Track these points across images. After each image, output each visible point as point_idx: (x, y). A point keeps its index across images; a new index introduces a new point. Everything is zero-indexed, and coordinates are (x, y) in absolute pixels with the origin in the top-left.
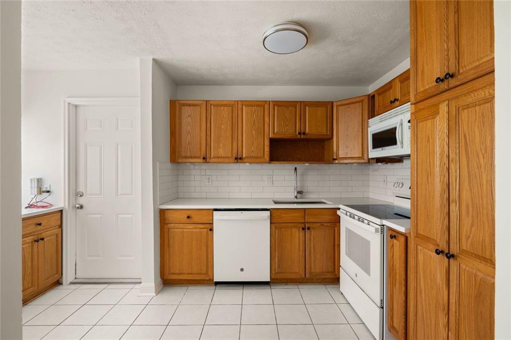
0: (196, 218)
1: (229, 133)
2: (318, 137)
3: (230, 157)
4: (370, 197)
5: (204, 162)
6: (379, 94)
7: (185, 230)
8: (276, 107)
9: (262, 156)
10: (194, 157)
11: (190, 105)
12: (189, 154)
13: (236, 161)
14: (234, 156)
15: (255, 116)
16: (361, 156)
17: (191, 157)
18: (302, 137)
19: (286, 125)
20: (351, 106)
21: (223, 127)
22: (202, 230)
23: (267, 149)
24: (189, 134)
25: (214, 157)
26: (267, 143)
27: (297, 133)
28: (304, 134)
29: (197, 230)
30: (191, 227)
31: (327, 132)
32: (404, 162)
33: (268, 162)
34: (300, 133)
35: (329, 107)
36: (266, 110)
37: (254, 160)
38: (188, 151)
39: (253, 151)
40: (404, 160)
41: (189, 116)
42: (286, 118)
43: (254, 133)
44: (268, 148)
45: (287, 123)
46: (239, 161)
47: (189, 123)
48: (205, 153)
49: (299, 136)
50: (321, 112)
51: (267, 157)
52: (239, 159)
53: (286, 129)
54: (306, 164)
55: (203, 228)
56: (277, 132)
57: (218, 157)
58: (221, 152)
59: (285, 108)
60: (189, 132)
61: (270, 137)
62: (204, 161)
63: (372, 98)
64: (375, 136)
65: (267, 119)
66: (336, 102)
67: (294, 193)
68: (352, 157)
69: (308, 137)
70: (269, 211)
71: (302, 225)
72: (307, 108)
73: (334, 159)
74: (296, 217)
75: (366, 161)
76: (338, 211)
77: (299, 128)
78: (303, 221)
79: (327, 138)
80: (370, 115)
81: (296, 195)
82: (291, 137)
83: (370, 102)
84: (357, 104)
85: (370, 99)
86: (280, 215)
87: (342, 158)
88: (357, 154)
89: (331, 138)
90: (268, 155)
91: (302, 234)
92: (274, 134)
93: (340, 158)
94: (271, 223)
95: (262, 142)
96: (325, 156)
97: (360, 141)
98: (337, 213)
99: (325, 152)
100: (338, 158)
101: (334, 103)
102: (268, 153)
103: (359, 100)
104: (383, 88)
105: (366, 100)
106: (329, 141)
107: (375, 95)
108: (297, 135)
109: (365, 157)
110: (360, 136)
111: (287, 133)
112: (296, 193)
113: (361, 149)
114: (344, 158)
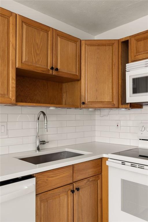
2: (69, 76)
4: (96, 141)
6: (138, 40)
8: (25, 26)
9: (6, 92)
16: (111, 101)
18: (54, 74)
19: (37, 54)
20: (101, 47)
23: (12, 83)
26: (12, 74)
27: (49, 68)
28: (57, 69)
31: (76, 73)
32: (144, 108)
33: (14, 102)
34: (52, 68)
35: (78, 43)
36: (11, 25)
40: (144, 106)
42: (37, 45)
44: (14, 82)
45: (38, 52)
49: (51, 72)
50: (71, 47)
51: (12, 95)
53: (37, 60)
54: (52, 108)
56: (25, 61)
59: (36, 30)
61: (17, 67)
63: (125, 43)
64: (136, 81)
65: (12, 39)
66: (85, 40)
67: (36, 142)
68: (102, 102)
69: (60, 74)
70: (35, 178)
71: (71, 187)
72: (59, 39)
73: (84, 103)
74: (65, 178)
75: (116, 106)
76: (107, 161)
77: (50, 62)
78: (71, 182)
79: (76, 79)
80: (120, 60)
81: (38, 146)
82: (42, 71)
83: (120, 47)
84: (107, 48)
85: (120, 43)
86: (47, 180)
87: (91, 102)
88: (107, 98)
89: (79, 80)
90: (15, 92)
91: (70, 198)
92: (22, 63)
93: (89, 102)
94: (36, 195)
95: (5, 72)
96: (64, 100)
97: (110, 86)
98: (108, 163)
99: (64, 95)
100: (86, 102)
101: (82, 42)
102: (14, 89)
103: (109, 43)
104: (145, 33)
105: (116, 45)
106: (73, 83)
107: (128, 40)
108: (49, 70)
109: (115, 102)
110: (111, 81)
111: (38, 66)
112: (38, 143)
113: (111, 94)
114: (93, 102)
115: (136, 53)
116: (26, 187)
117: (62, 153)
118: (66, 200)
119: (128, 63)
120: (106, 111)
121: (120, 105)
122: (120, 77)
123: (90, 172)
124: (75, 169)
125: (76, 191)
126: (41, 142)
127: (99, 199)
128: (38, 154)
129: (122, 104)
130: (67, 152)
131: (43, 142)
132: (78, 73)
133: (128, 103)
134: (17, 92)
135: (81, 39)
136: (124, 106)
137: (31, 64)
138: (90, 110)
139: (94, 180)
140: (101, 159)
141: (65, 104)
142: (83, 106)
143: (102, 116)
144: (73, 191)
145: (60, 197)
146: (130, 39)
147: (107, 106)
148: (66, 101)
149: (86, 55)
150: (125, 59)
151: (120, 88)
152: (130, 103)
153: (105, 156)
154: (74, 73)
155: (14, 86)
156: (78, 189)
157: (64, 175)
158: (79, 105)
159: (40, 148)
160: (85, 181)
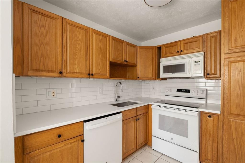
0: (66, 134)
1: (83, 53)
3: (83, 73)
5: (59, 77)
7: (53, 152)
8: (113, 41)
9: (105, 73)
10: (49, 71)
11: (43, 15)
12: (42, 67)
13: (88, 76)
14: (87, 72)
15: (101, 44)
16: (152, 76)
17: (45, 71)
20: (147, 50)
21: (78, 46)
22: (73, 144)
24: (42, 46)
25: (70, 72)
26: (108, 65)
27: (123, 61)
28: (127, 61)
29: (68, 146)
30: (62, 145)
31: (135, 62)
33: (109, 78)
34: (125, 61)
35: (136, 48)
36: (108, 41)
37: (101, 76)
38: (41, 64)
39: (100, 70)
41: (43, 26)
42: (119, 50)
43: (100, 56)
44: (109, 68)
45: (119, 53)
46: (90, 76)
47: (42, 34)
48: (61, 68)
49: (124, 63)
50: (133, 49)
51: (108, 74)
52: (90, 75)
53: (118, 57)
55: (74, 142)
56: (113, 58)
57: (73, 73)
58: (77, 68)
59: (118, 42)
60: (42, 43)
61: (110, 61)
62: (61, 75)
63: (159, 48)
64: (165, 67)
65: (108, 48)
66: (139, 46)
67: (115, 97)
68: (147, 77)
69: (128, 63)
70: (122, 113)
71: (136, 118)
72: (128, 46)
73: (138, 78)
74: (133, 114)
75: (155, 79)
76: (152, 106)
77: (124, 58)
78: (136, 115)
79: (135, 66)
80: (156, 56)
81: (117, 99)
82: (120, 62)
83: (157, 50)
84: (150, 50)
85: (157, 48)
86: (126, 114)
87: (142, 77)
88: (150, 75)
89: (136, 66)
90: (109, 73)
91: (135, 123)
92: (112, 59)
93: (141, 77)
94: (123, 121)
95: (105, 64)
96: (127, 76)
97: (152, 69)
98: (152, 107)
99: (128, 73)
100: (140, 77)
101: (138, 47)
102: (109, 71)
103: (151, 48)
104: (170, 44)
105: (154, 49)
106: (133, 67)
107: (161, 47)
108: (123, 62)
109: (154, 77)
110: (152, 67)
111: (119, 60)
112: (116, 98)
113: (152, 73)
114: (143, 77)
115: (165, 53)
116: (119, 117)
117: (127, 103)
118: (134, 124)
119: (161, 58)
120: (148, 81)
121: (157, 79)
122: (156, 65)
123: (142, 112)
124: (137, 109)
125: (138, 120)
126: (118, 97)
127: (147, 124)
128: (116, 103)
129: (157, 78)
130: (130, 102)
131: (119, 97)
132: (136, 63)
133: (161, 78)
134: (110, 73)
135: (137, 46)
136: (158, 79)
137: (116, 59)
138: (140, 81)
139: (145, 115)
140: (148, 105)
141: (128, 78)
142: (138, 79)
143: (145, 83)
144: (137, 120)
145: (131, 122)
146: (162, 47)
147: (150, 79)
148: (128, 76)
149: (140, 54)
150: (159, 56)
151: (156, 70)
152: (162, 78)
153: (150, 103)
154: (134, 63)
155: (109, 70)
156: (139, 119)
157: (133, 112)
158: (136, 78)
159: (117, 100)
160: (142, 115)
